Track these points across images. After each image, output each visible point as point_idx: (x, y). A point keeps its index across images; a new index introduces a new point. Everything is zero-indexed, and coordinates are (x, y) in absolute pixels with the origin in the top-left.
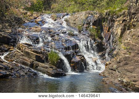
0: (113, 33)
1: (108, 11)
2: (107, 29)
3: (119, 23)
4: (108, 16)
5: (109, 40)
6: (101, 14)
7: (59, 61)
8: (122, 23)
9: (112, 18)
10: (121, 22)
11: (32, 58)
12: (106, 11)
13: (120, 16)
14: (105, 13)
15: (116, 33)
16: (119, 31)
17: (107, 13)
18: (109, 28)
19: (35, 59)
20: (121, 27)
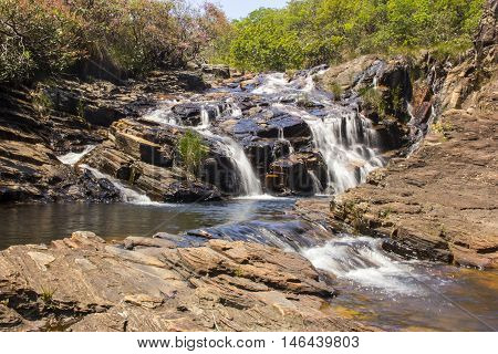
0: (437, 103)
1: (431, 50)
2: (424, 95)
3: (455, 78)
4: (431, 62)
5: (425, 121)
6: (409, 60)
7: (212, 160)
8: (466, 76)
9: (442, 68)
10: (462, 74)
11: (133, 153)
12: (423, 51)
13: (463, 60)
14: (420, 58)
15: (444, 103)
16: (454, 97)
17: (427, 56)
18: (430, 93)
19: (139, 155)
20: (460, 87)
